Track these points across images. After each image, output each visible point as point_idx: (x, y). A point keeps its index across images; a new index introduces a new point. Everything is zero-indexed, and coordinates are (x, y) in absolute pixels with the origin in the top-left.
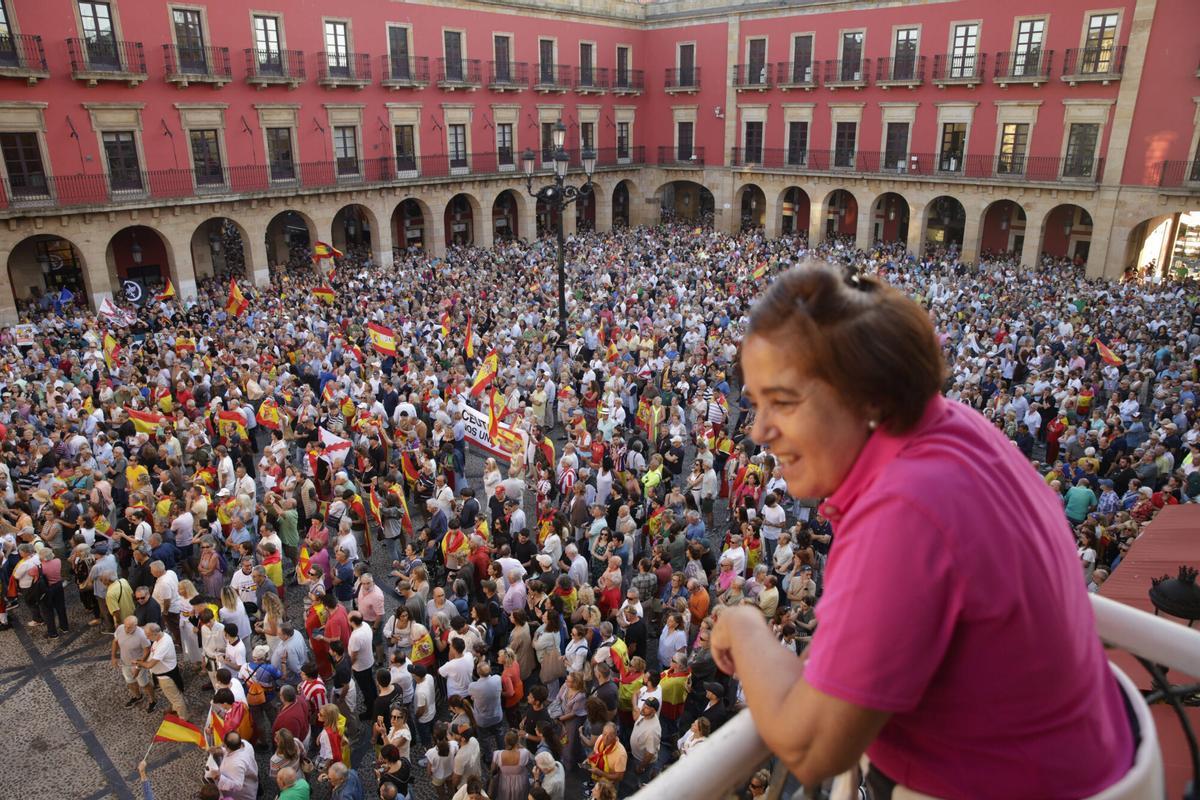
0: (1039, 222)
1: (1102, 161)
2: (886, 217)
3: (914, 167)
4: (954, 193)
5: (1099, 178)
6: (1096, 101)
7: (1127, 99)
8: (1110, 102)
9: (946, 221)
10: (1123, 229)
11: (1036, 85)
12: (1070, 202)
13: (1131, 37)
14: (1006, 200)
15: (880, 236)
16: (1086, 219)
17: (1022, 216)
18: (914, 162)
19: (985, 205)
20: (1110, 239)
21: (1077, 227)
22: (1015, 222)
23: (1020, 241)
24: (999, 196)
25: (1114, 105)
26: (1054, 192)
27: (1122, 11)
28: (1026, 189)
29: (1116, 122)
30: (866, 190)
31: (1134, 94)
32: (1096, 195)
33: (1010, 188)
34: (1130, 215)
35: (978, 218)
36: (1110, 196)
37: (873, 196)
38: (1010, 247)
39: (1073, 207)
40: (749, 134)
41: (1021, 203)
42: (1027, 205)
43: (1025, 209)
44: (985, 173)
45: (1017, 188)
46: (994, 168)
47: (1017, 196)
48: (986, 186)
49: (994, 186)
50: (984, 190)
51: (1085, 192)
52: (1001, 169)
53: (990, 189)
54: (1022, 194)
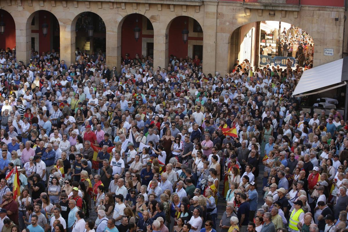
0: (164, 31)
2: (40, 31)
4: (94, 9)
9: (91, 33)
10: (224, 35)
12: (184, 14)
14: (136, 14)
15: (37, 48)
16: (197, 28)
17: (150, 27)
19: (120, 19)
20: (216, 42)
21: (192, 34)
22: (145, 32)
23: (150, 47)
24: (131, 11)
28: (150, 5)
30: (20, 8)
32: (202, 9)
33: (138, 4)
34: (228, 24)
35: (116, 30)
36: (212, 9)
37: (28, 14)
38: (144, 53)
39: (187, 18)
41: (148, 16)
42: (153, 17)
43: (151, 21)
45: (143, 4)
47: (144, 10)
48: (120, 3)
49: (126, 3)
50: (118, 6)
51: (194, 6)
53: (123, 5)
54: (147, 9)
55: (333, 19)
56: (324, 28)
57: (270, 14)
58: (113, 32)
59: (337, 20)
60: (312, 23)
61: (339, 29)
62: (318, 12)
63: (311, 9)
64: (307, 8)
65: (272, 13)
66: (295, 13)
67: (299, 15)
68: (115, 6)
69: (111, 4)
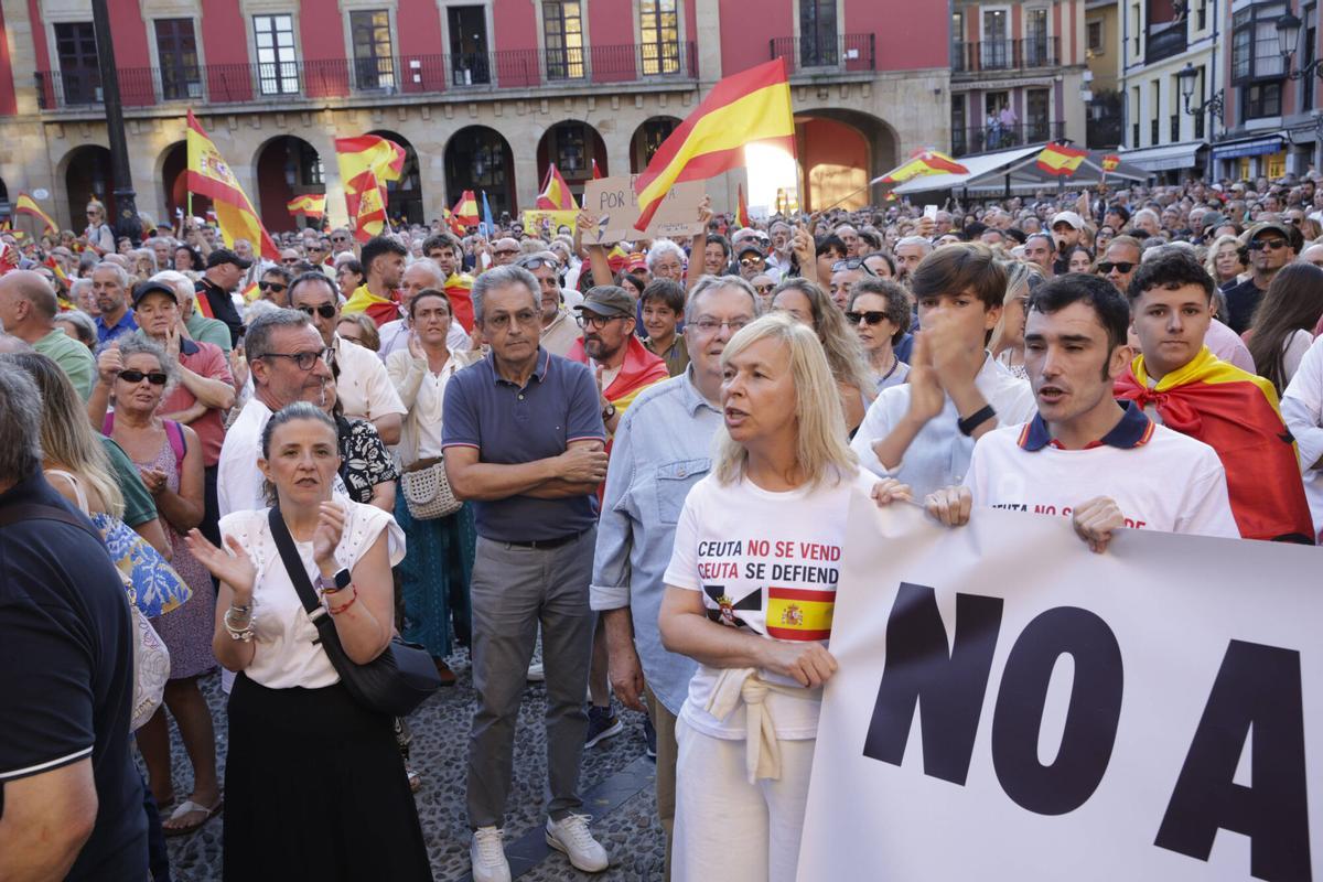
0: (625, 148)
1: (693, 47)
3: (417, 78)
5: (695, 71)
12: (662, 112)
14: (570, 121)
17: (599, 141)
18: (418, 71)
19: (539, 133)
26: (639, 99)
28: (598, 98)
32: (694, 96)
33: (574, 98)
40: (63, 48)
41: (593, 121)
42: (602, 124)
43: (601, 131)
44: (531, 79)
45: (585, 98)
46: (543, 69)
47: (586, 112)
48: (539, 100)
49: (551, 99)
50: (534, 108)
51: (681, 93)
52: (551, 74)
53: (545, 103)
54: (592, 108)
55: (930, 92)
56: (917, 109)
57: (819, 96)
58: (527, 159)
59: (937, 92)
60: (895, 104)
61: (943, 110)
62: (903, 82)
63: (892, 77)
64: (884, 77)
65: (823, 91)
66: (866, 87)
67: (871, 90)
68: (528, 109)
69: (521, 104)
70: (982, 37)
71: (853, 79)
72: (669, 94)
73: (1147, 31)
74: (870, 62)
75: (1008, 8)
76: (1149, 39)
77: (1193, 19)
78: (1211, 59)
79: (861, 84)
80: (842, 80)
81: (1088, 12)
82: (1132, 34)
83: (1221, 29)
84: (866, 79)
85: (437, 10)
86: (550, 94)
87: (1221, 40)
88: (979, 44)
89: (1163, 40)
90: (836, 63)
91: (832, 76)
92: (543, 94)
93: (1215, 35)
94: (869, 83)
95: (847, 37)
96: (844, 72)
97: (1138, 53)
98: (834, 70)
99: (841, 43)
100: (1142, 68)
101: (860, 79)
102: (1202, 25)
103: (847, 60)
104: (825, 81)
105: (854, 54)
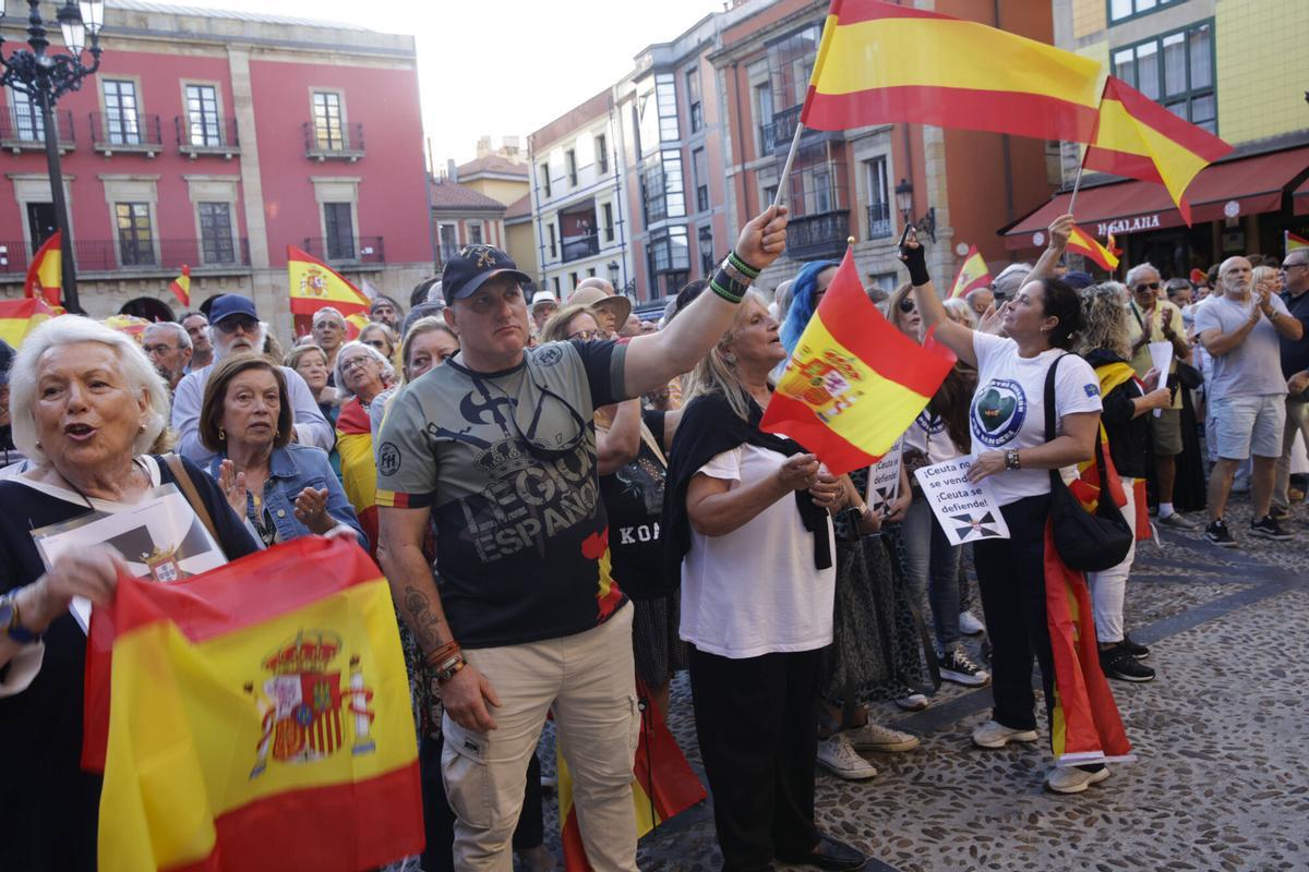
1: (245, 242)
3: (4, 261)
5: (247, 261)
6: (220, 178)
7: (251, 175)
8: (235, 178)
11: (151, 154)
13: (238, 111)
14: (143, 297)
18: (5, 255)
19: (118, 307)
24: (134, 293)
25: (240, 183)
26: (203, 281)
27: (218, 85)
29: (247, 200)
31: (256, 171)
32: (249, 279)
36: (263, 280)
41: (164, 299)
42: (172, 301)
43: (171, 306)
44: (108, 264)
45: (158, 280)
46: (118, 256)
47: (158, 291)
48: (116, 282)
49: (128, 281)
50: (113, 287)
51: (238, 278)
52: (126, 262)
53: (122, 284)
54: (163, 288)
62: (403, 271)
63: (395, 268)
64: (389, 268)
66: (377, 275)
67: (382, 278)
68: (107, 288)
69: (101, 285)
70: (441, 242)
71: (370, 269)
72: (229, 278)
73: (562, 241)
74: (380, 257)
75: (455, 223)
76: (563, 247)
77: (602, 235)
78: (621, 259)
79: (373, 273)
80: (361, 269)
81: (506, 227)
82: (548, 243)
83: (627, 239)
84: (379, 268)
85: (18, 205)
86: (128, 276)
87: (628, 247)
88: (438, 247)
89: (573, 248)
90: (353, 256)
91: (352, 267)
92: (122, 276)
93: (623, 244)
94: (378, 271)
95: (361, 238)
96: (360, 263)
97: (554, 255)
98: (353, 262)
99: (357, 243)
100: (560, 265)
101: (375, 269)
102: (610, 237)
103: (363, 255)
104: (349, 270)
105: (369, 250)
